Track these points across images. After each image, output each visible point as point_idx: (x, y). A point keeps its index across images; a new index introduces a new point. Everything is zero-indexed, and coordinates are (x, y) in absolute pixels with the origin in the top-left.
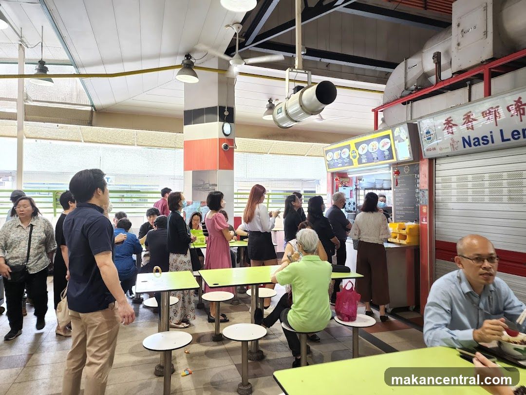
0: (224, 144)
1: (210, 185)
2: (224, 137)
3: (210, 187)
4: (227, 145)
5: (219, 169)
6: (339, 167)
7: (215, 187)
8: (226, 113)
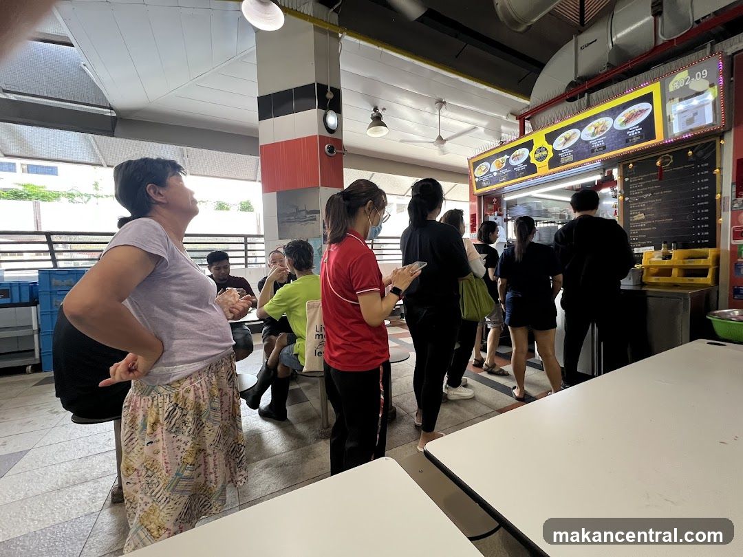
0: (327, 146)
1: (308, 213)
2: (327, 134)
3: (308, 216)
4: (332, 147)
5: (322, 185)
6: (503, 182)
7: (317, 215)
8: (330, 96)
